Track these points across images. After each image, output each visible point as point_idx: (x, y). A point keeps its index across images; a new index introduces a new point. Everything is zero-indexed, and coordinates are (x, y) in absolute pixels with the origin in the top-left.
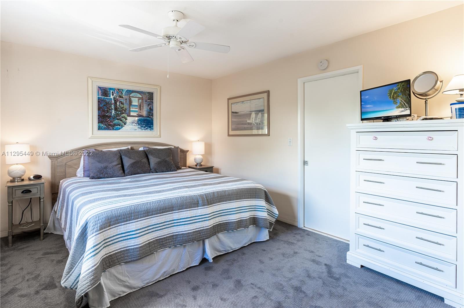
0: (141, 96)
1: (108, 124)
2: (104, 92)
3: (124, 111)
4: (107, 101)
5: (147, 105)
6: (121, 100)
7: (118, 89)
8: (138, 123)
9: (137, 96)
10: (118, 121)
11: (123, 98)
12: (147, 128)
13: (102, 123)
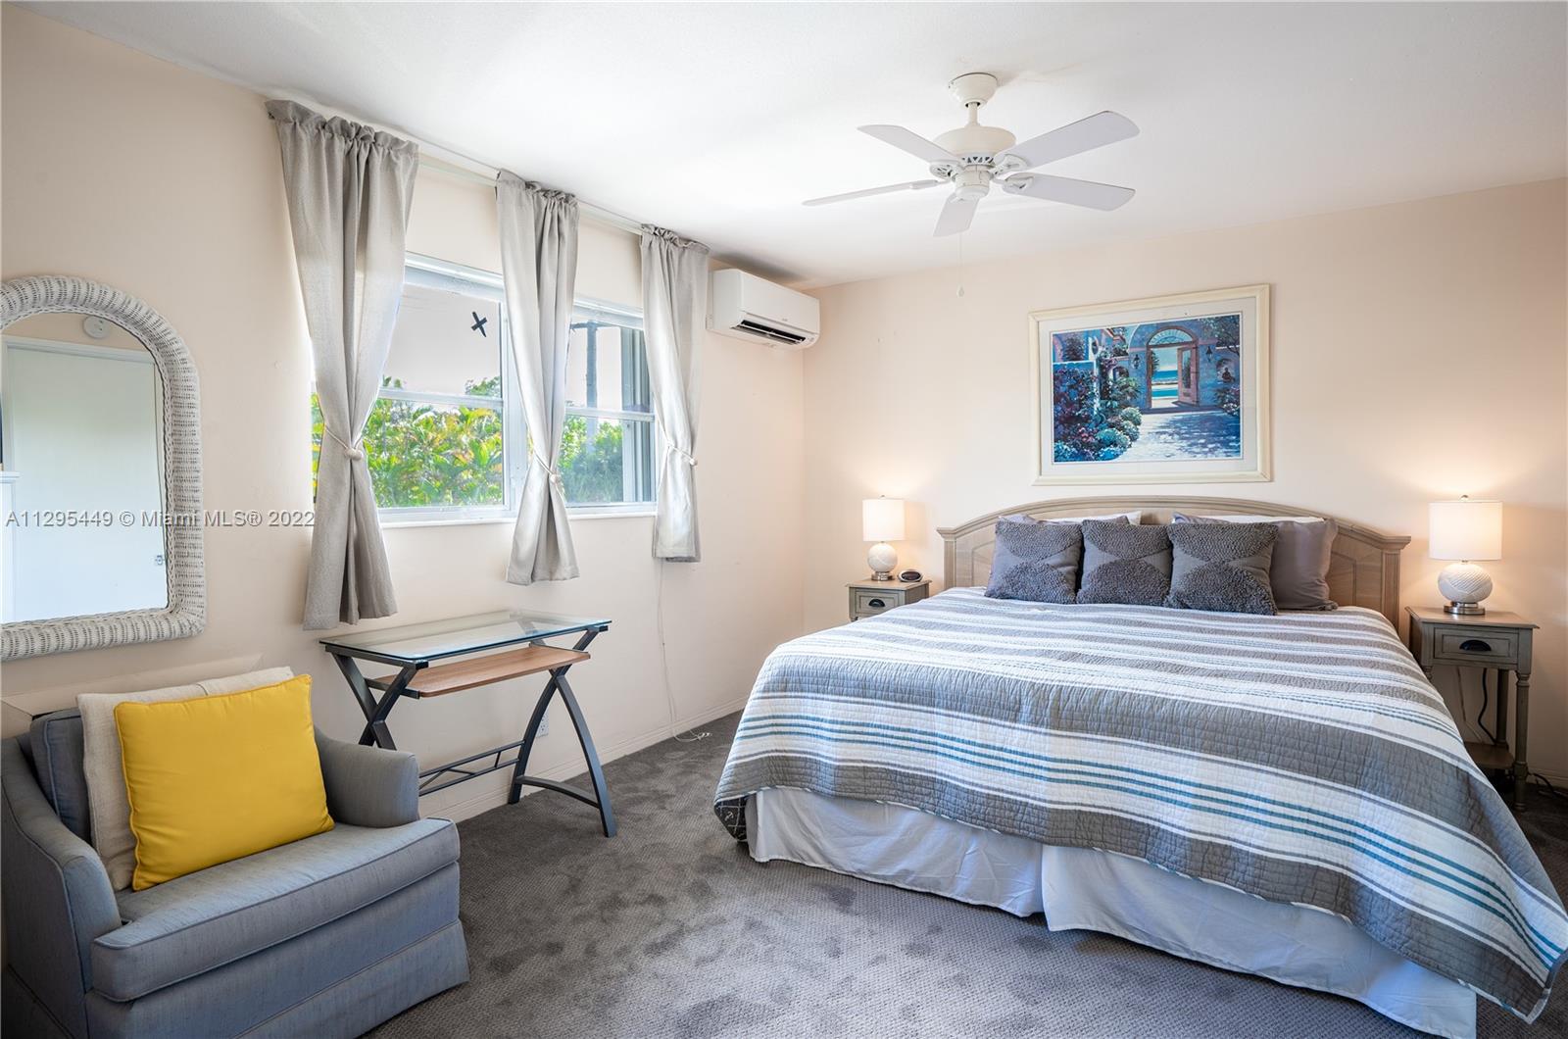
0: (1188, 339)
1: (1082, 442)
2: (1071, 348)
3: (1129, 398)
4: (1079, 371)
5: (1214, 366)
6: (1120, 364)
7: (1112, 331)
8: (1178, 434)
9: (1177, 340)
10: (1110, 430)
11: (1127, 354)
12: (1215, 449)
13: (1065, 440)
